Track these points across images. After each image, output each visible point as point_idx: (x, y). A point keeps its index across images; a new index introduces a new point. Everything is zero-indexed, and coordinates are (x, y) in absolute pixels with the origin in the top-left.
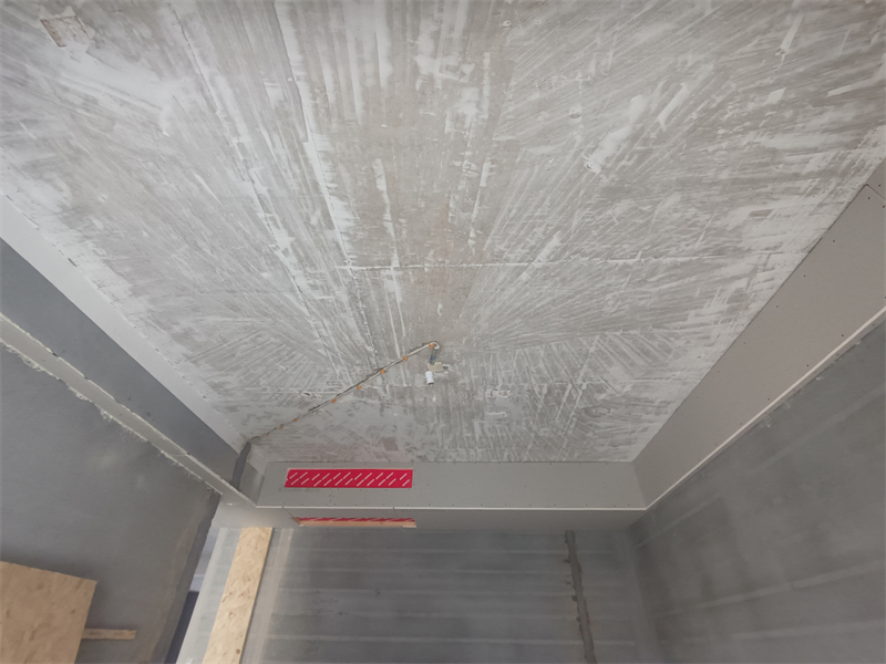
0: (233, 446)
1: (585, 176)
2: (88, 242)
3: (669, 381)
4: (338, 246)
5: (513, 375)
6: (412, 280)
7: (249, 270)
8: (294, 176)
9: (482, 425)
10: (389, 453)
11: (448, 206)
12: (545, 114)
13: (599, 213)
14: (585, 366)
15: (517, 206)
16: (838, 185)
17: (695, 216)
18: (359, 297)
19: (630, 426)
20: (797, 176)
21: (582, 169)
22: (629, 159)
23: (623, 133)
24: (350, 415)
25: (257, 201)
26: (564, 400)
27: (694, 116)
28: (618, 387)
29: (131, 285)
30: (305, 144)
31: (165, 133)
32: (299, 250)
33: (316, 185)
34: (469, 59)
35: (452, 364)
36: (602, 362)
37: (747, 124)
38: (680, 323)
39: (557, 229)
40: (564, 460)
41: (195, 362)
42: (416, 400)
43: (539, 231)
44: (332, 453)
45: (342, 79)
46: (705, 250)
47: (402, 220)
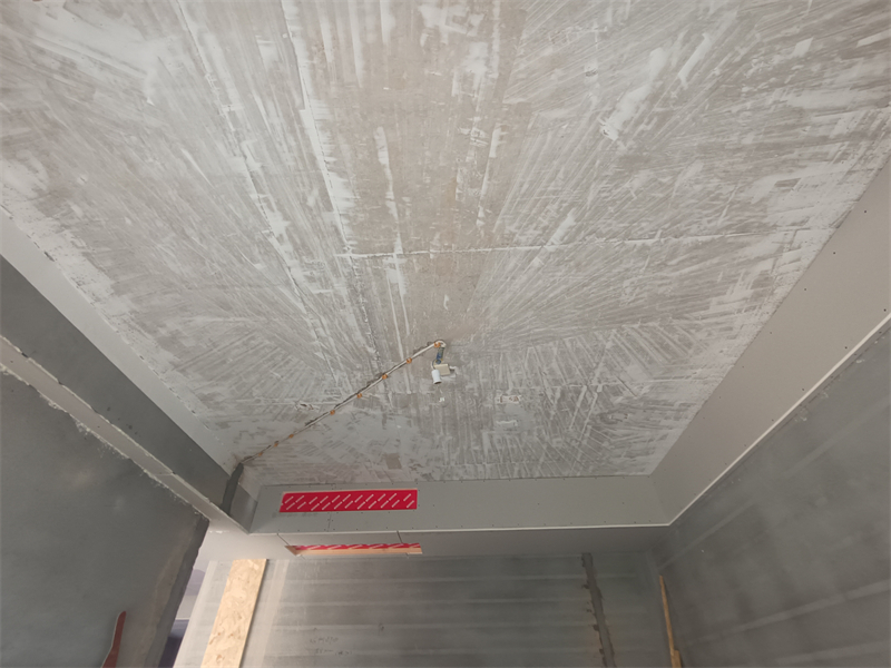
0: (223, 467)
1: (601, 143)
2: (66, 231)
3: (690, 379)
4: (337, 230)
5: (525, 378)
6: (417, 269)
7: (241, 261)
8: (290, 149)
9: (491, 436)
10: (392, 471)
11: (455, 180)
12: (558, 72)
13: (616, 187)
14: (601, 364)
15: (528, 179)
16: (869, 148)
17: (718, 187)
18: (359, 290)
19: (647, 434)
20: (825, 140)
21: (598, 135)
22: (648, 124)
23: (641, 92)
24: (351, 428)
25: (249, 179)
26: (578, 405)
27: (717, 71)
28: (635, 389)
29: (113, 282)
30: (301, 111)
31: (149, 101)
32: (295, 236)
33: (313, 159)
34: (477, 8)
35: (459, 366)
36: (619, 359)
37: (773, 80)
38: (702, 312)
39: (572, 205)
40: (578, 474)
41: (183, 371)
42: (421, 409)
43: (552, 208)
44: (331, 474)
45: (341, 35)
46: (728, 228)
47: (406, 199)
